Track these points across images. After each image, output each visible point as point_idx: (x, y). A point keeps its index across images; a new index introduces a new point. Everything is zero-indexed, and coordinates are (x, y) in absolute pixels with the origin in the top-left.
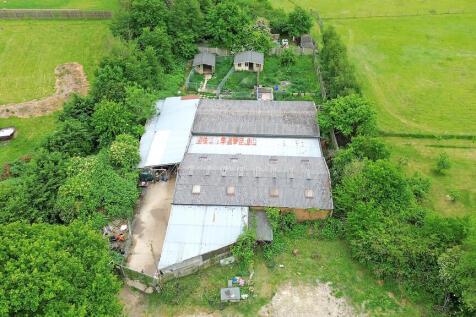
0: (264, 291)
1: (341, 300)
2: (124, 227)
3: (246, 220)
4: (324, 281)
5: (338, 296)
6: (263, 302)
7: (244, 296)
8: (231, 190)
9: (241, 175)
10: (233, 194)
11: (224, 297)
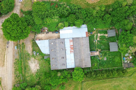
0: (37, 58)
1: (37, 71)
2: (46, 31)
3: (47, 54)
4: (40, 68)
5: (37, 70)
6: (35, 58)
7: (35, 55)
8: (53, 50)
9: (56, 52)
10: (52, 51)
11: (34, 52)
